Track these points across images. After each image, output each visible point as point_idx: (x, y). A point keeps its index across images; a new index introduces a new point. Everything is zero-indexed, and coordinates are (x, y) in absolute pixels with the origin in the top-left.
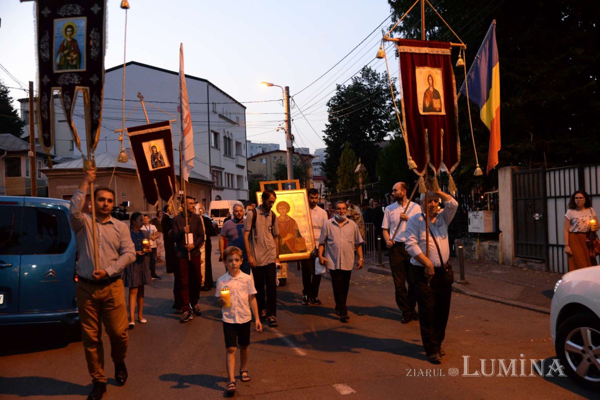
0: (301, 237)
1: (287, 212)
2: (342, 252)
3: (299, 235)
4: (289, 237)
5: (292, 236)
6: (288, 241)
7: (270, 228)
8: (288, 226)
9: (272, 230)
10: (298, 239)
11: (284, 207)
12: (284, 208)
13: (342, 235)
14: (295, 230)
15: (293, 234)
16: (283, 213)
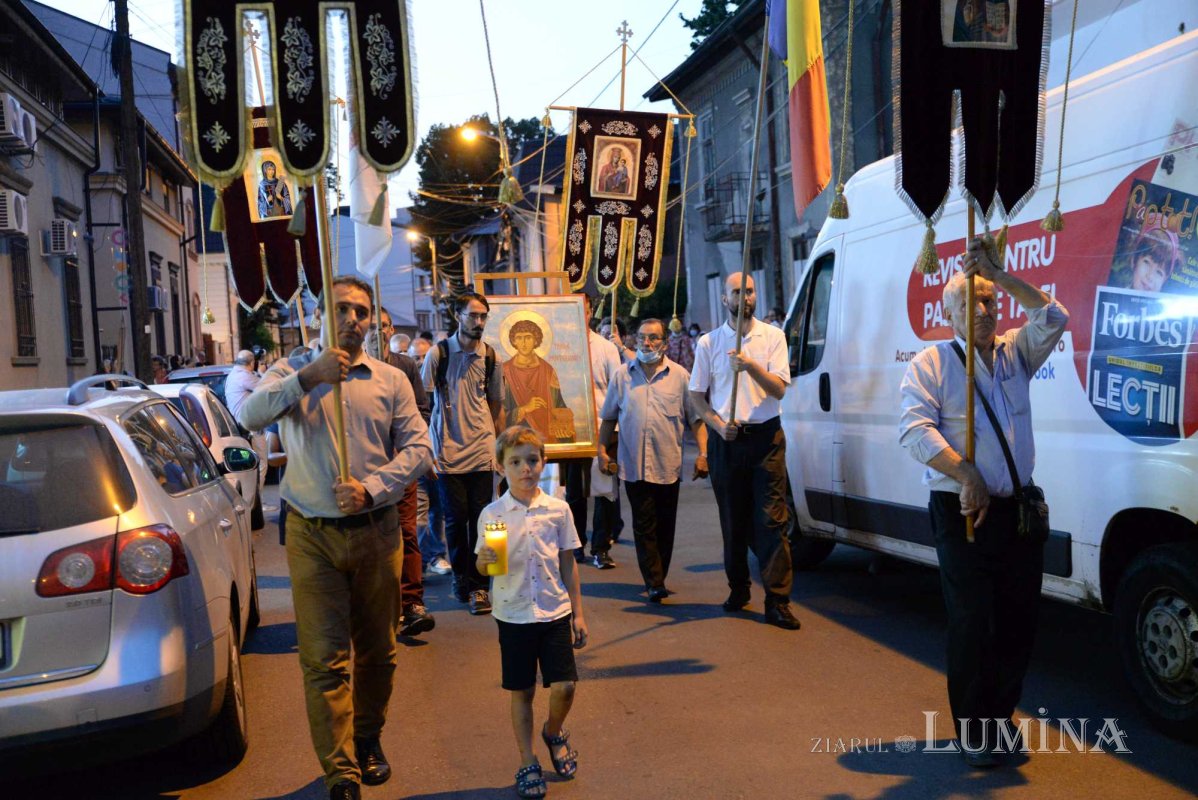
0: (565, 406)
1: (535, 347)
2: (648, 441)
3: (560, 402)
4: (534, 404)
5: (543, 402)
6: (533, 413)
7: (483, 387)
8: (534, 379)
9: (486, 390)
10: (556, 411)
11: (528, 334)
12: (528, 337)
13: (651, 399)
14: (552, 388)
15: (546, 399)
16: (525, 348)
